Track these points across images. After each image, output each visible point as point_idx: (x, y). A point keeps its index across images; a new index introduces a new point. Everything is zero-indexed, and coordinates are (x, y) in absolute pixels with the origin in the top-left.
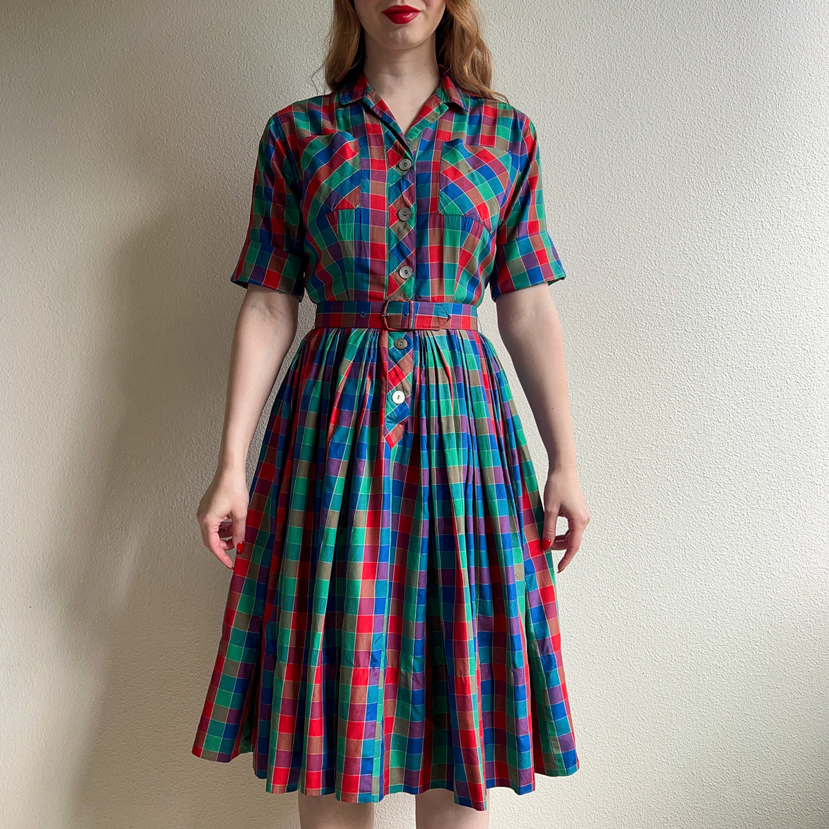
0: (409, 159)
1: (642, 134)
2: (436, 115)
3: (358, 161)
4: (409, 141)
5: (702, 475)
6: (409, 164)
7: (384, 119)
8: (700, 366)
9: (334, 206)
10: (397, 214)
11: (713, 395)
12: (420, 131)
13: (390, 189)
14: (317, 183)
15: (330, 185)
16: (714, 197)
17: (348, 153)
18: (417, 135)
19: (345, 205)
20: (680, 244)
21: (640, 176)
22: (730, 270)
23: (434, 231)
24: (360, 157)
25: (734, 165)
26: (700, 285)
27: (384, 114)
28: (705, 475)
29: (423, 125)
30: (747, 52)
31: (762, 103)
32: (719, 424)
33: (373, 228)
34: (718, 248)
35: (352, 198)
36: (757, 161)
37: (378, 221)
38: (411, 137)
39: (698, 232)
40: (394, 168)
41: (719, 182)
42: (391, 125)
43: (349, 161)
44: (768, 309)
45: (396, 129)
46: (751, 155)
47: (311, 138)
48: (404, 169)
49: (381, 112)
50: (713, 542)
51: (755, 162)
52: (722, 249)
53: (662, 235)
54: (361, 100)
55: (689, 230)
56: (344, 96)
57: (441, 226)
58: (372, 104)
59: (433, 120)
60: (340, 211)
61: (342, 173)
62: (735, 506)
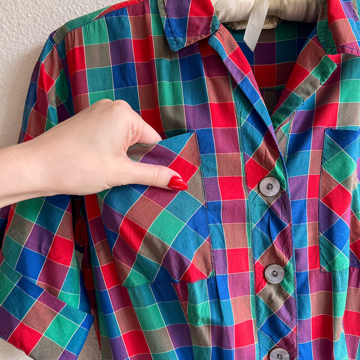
42: (256, 105)
59: (309, 93)
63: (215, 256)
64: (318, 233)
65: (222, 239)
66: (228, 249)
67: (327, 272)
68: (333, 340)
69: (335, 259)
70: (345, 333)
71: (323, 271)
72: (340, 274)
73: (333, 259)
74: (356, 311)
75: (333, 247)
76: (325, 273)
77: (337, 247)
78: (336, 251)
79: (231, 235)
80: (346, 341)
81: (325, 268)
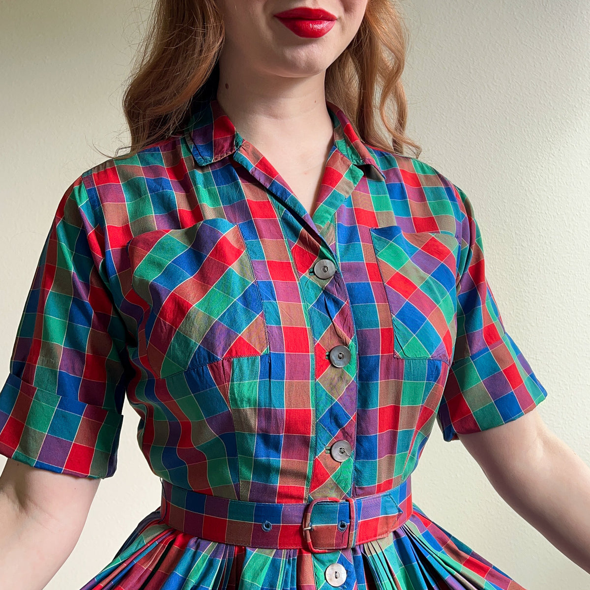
0: (329, 259)
1: (489, 93)
2: (348, 184)
3: (249, 265)
4: (320, 228)
5: (535, 358)
6: (331, 268)
7: (274, 191)
8: (533, 274)
9: (224, 350)
10: (329, 356)
11: (544, 296)
12: (333, 211)
13: (310, 313)
14: (181, 308)
15: (209, 309)
16: (545, 142)
17: (229, 254)
18: (330, 217)
19: (242, 349)
20: (518, 179)
21: (487, 126)
22: (557, 199)
23: (387, 383)
24: (250, 258)
25: (559, 117)
26: (533, 210)
27: (273, 184)
28: (537, 358)
29: (334, 201)
30: (570, 30)
31: (581, 69)
32: (548, 318)
33: (291, 385)
34: (547, 182)
35: (254, 336)
36: (577, 114)
37: (299, 373)
38: (322, 222)
39: (532, 170)
40: (306, 275)
41: (549, 131)
42: (288, 201)
43: (234, 268)
44: (586, 229)
45: (296, 209)
46: (573, 110)
47: (159, 234)
48: (325, 275)
49: (267, 179)
50: (543, 410)
51: (576, 115)
52: (550, 183)
53: (504, 172)
54: (231, 157)
55: (525, 168)
56: (196, 146)
57: (398, 375)
58: (251, 166)
59: (348, 193)
60: (235, 360)
61: (227, 289)
62: (560, 382)
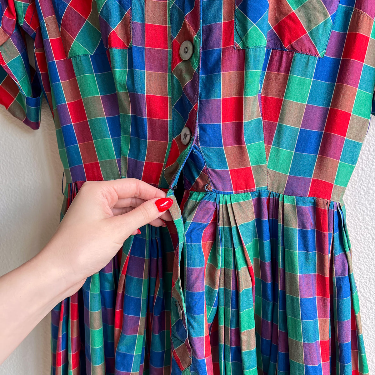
13: (171, 11)
63: (133, 28)
64: (234, 7)
65: (143, 14)
66: (146, 23)
67: (241, 49)
68: (244, 120)
69: (248, 33)
70: (263, 119)
71: (237, 48)
72: (253, 50)
73: (246, 33)
74: (276, 96)
75: (246, 19)
76: (238, 50)
77: (251, 19)
78: (249, 24)
79: (152, 11)
80: (263, 127)
81: (239, 45)
